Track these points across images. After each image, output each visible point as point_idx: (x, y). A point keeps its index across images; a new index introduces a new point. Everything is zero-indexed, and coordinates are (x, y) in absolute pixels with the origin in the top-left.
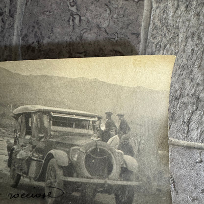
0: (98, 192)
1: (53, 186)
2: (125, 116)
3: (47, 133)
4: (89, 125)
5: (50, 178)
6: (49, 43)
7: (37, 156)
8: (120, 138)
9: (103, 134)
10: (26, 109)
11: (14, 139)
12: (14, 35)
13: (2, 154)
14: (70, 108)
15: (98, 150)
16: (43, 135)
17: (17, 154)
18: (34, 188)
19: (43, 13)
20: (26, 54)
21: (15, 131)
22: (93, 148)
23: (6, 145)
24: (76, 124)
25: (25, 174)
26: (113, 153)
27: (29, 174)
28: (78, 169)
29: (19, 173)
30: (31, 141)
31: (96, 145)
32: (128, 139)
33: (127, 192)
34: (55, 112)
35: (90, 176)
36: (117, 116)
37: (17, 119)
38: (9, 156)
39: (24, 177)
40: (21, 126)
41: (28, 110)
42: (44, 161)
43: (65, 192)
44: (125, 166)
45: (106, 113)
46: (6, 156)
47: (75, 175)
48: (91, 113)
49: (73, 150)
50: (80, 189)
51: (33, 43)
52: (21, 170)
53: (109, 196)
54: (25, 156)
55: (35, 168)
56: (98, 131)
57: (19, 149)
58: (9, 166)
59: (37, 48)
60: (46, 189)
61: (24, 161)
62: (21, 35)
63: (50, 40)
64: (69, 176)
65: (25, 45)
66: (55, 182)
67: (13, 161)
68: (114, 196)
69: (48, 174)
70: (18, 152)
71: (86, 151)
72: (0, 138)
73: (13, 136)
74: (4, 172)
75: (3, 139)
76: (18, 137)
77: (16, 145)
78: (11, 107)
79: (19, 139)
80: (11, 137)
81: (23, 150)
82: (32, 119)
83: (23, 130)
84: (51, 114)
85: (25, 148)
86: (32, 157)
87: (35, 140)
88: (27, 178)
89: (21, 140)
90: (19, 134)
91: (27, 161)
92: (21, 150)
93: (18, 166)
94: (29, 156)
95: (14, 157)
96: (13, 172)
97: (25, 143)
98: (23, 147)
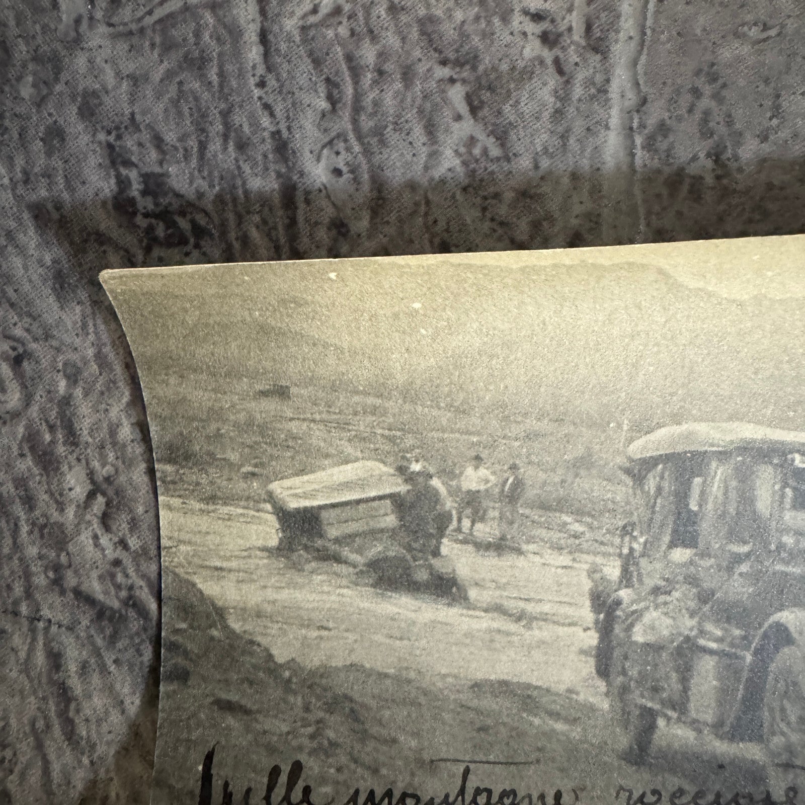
1: (799, 762)
5: (783, 725)
6: (764, 160)
7: (719, 633)
11: (618, 563)
12: (607, 127)
13: (570, 625)
16: (745, 549)
17: (632, 625)
18: (721, 767)
19: (737, 35)
20: (664, 209)
21: (626, 531)
25: (674, 708)
27: (692, 706)
29: (650, 705)
30: (692, 570)
39: (669, 719)
40: (652, 512)
41: (694, 442)
42: (749, 658)
46: (586, 629)
51: (695, 158)
52: (656, 690)
54: (666, 632)
55: (715, 683)
57: (642, 605)
58: (603, 671)
59: (709, 180)
60: (771, 772)
61: (664, 655)
62: (642, 126)
63: (766, 148)
65: (659, 171)
67: (617, 653)
69: (772, 710)
70: (637, 615)
72: (562, 558)
73: (618, 551)
74: (581, 698)
75: (574, 560)
76: (637, 554)
77: (626, 587)
78: (625, 428)
79: (643, 562)
80: (605, 555)
81: (657, 607)
82: (704, 482)
83: (662, 526)
84: (793, 460)
85: (668, 599)
86: (696, 637)
87: (711, 566)
88: (684, 723)
89: (650, 568)
90: (642, 540)
91: (679, 652)
92: (651, 609)
93: (640, 673)
94: (686, 633)
95: (622, 635)
96: (622, 700)
97: (667, 580)
98: (657, 596)
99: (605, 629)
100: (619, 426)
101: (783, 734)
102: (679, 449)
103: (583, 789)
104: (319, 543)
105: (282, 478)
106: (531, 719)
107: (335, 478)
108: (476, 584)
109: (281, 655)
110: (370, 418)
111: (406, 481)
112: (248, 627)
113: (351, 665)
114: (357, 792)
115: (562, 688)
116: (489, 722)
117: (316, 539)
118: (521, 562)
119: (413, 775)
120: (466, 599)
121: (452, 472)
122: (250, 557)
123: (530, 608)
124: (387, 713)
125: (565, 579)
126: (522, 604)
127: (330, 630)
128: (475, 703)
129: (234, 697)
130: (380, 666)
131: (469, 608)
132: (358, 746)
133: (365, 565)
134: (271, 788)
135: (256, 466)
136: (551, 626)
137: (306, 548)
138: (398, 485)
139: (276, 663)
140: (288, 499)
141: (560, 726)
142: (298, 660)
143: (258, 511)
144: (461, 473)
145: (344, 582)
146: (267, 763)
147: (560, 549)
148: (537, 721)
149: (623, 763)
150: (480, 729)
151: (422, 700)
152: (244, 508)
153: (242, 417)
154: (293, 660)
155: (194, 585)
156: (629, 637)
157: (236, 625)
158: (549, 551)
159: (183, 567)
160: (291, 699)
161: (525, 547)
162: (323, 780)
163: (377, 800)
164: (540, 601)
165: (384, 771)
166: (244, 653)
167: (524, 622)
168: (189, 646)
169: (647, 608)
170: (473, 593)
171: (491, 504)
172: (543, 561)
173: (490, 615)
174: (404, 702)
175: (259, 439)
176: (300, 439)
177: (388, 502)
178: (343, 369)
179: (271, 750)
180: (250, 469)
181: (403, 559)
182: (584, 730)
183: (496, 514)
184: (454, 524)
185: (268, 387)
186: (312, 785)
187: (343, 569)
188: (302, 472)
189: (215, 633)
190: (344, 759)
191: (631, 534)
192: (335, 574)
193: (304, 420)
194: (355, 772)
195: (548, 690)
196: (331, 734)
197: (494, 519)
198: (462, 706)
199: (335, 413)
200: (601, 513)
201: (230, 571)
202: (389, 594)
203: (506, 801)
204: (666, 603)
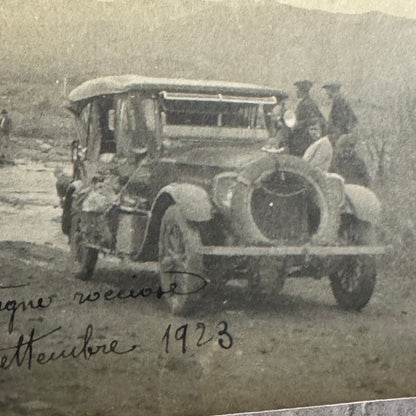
0: (290, 275)
1: (178, 270)
2: (342, 89)
3: (153, 143)
4: (256, 117)
5: (170, 251)
7: (132, 201)
8: (333, 144)
9: (291, 137)
10: (102, 86)
11: (72, 166)
14: (207, 78)
15: (283, 179)
16: (143, 151)
17: (82, 202)
18: (135, 276)
21: (74, 145)
22: (269, 172)
23: (55, 180)
24: (224, 117)
25: (108, 247)
26: (317, 181)
27: (117, 245)
28: (236, 225)
29: (93, 246)
30: (114, 166)
31: (277, 165)
32: (352, 146)
33: (358, 270)
34: (171, 89)
35: (265, 240)
36: (324, 91)
37: (78, 114)
39: (105, 253)
40: (88, 133)
41: (106, 89)
42: (150, 214)
43: (208, 281)
44: (349, 210)
45: (296, 84)
46: (55, 207)
47: (230, 239)
48: (260, 87)
49: (221, 180)
50: (245, 271)
52: (97, 238)
53: (315, 282)
54: (102, 205)
55: (131, 230)
56: (279, 128)
57: (87, 189)
58: (67, 227)
60: (163, 276)
61: (102, 217)
64: (217, 245)
66: (184, 259)
68: (328, 282)
69: (163, 243)
70: (85, 196)
71: (253, 180)
73: (71, 158)
74: (54, 246)
75: (46, 166)
76: (82, 159)
77: (78, 179)
78: (65, 83)
79: (86, 163)
80: (64, 161)
81: (96, 190)
82: (115, 112)
83: (94, 141)
84: (163, 95)
85: (103, 184)
86: (120, 205)
87: (125, 163)
88: (114, 254)
90: (84, 150)
92: (93, 191)
93: (88, 229)
94: (114, 203)
95: (76, 208)
96: (78, 246)
99: (67, 206)
100: (61, 82)
101: (169, 255)
102: (98, 94)
103: (55, 296)
106: (25, 261)
118: (14, 170)
123: (22, 197)
126: (17, 196)
141: (42, 264)
147: (37, 160)
148: (28, 262)
149: (78, 280)
156: (81, 209)
161: (16, 161)
164: (28, 192)
169: (90, 191)
191: (77, 148)
195: (34, 244)
200: (59, 136)
203: (10, 307)
204: (101, 187)
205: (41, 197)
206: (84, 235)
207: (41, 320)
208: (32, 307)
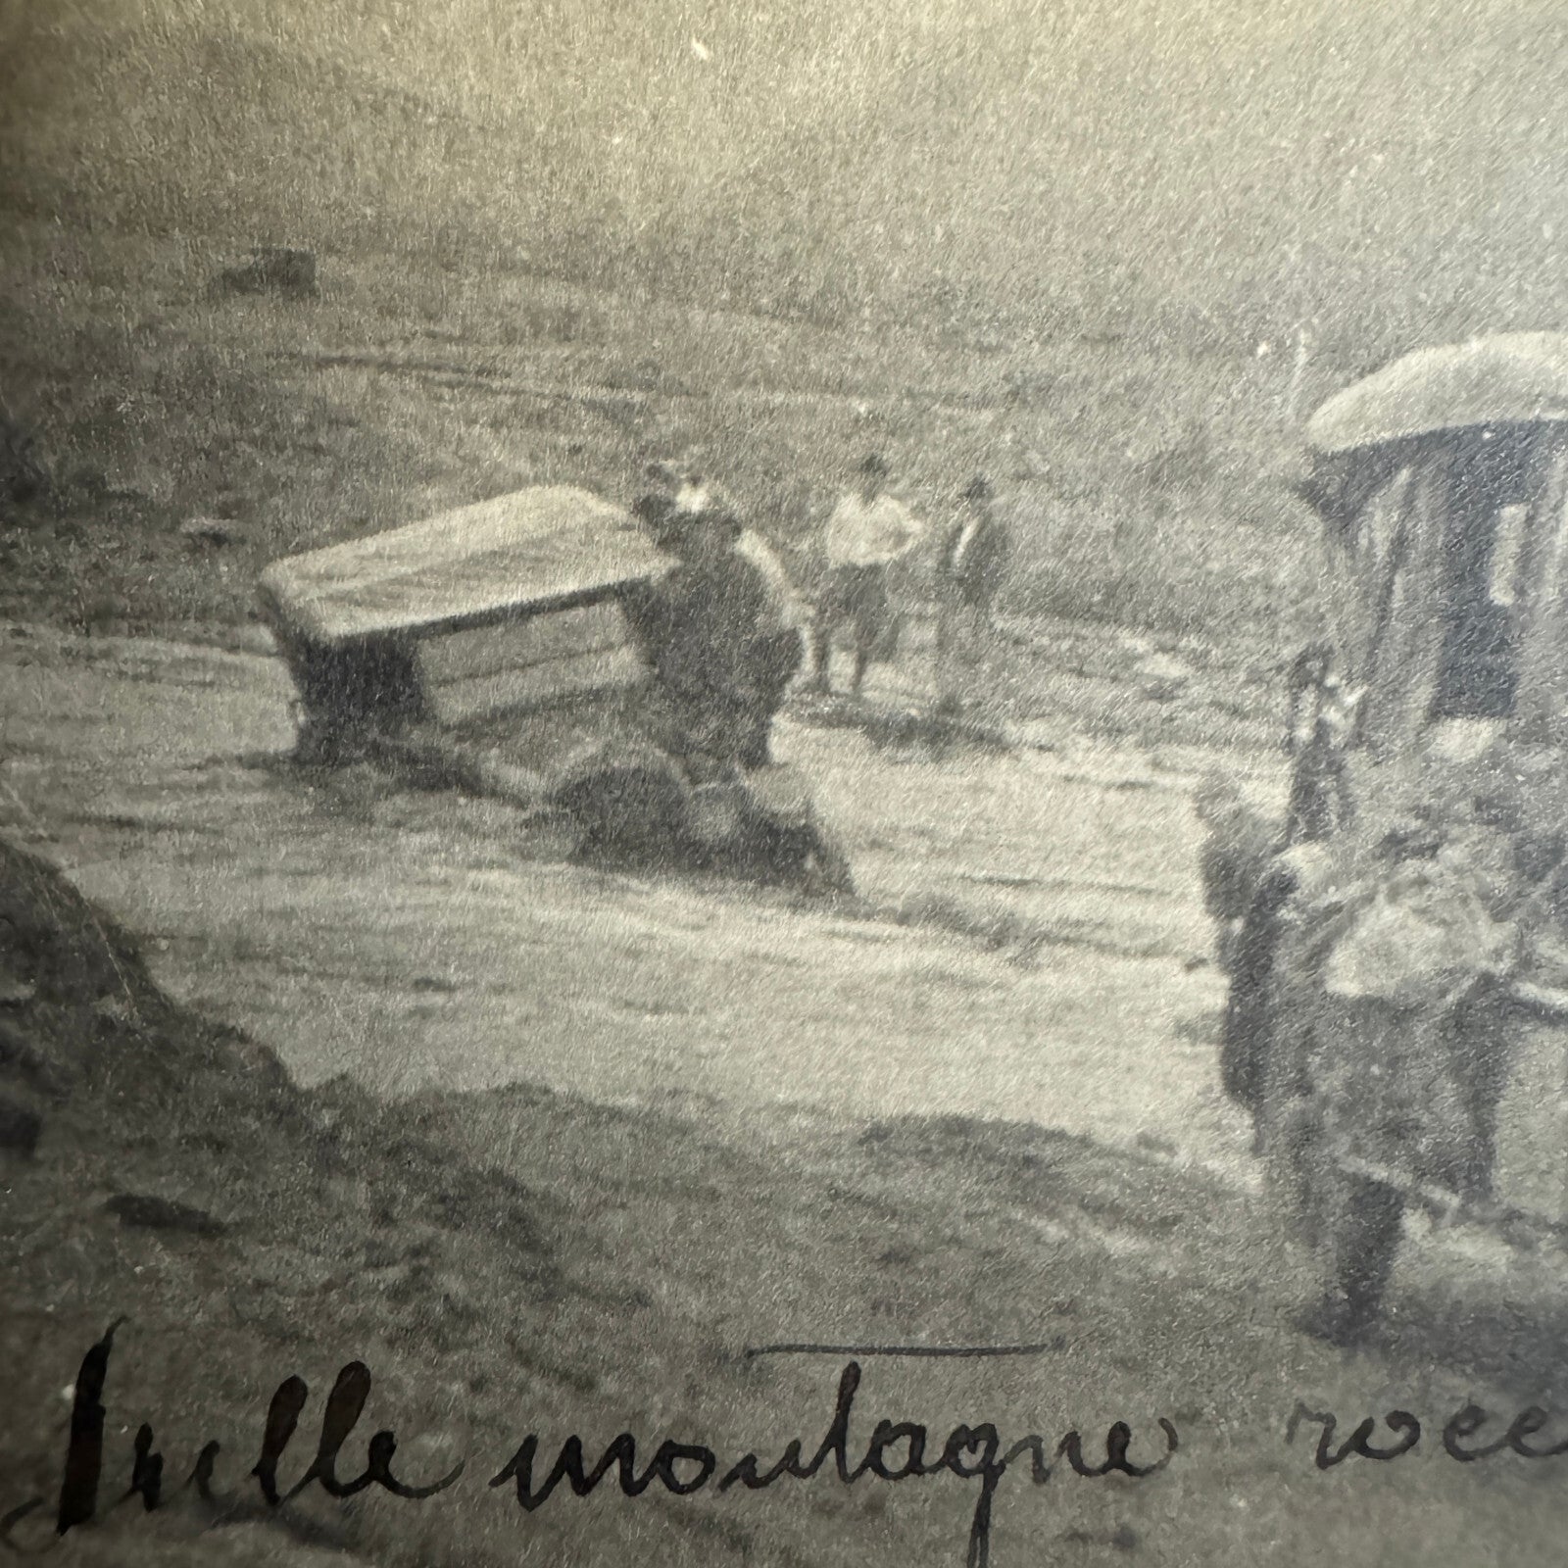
10: (1483, 382)
11: (1286, 769)
13: (1147, 953)
21: (1304, 674)
23: (1195, 837)
25: (1450, 1181)
27: (1500, 1176)
29: (1380, 1173)
30: (1496, 781)
37: (1343, 519)
38: (1226, 968)
39: (1435, 1212)
40: (1384, 616)
41: (1505, 396)
46: (1194, 965)
52: (1397, 1131)
54: (1423, 966)
57: (1355, 889)
58: (1244, 1083)
61: (1421, 1031)
67: (1285, 1030)
72: (1120, 758)
73: (1284, 732)
74: (1182, 1159)
75: (1156, 764)
76: (1336, 741)
77: (1309, 837)
78: (1302, 357)
79: (1356, 761)
80: (1245, 745)
82: (1530, 520)
85: (1431, 868)
86: (1512, 976)
87: (1551, 772)
88: (1482, 1222)
89: (1375, 776)
90: (1352, 699)
91: (1459, 1022)
92: (1381, 898)
93: (1349, 1086)
94: (1484, 965)
95: (1298, 978)
96: (1298, 1163)
97: (1423, 813)
98: (1399, 859)
99: (1249, 963)
100: (1283, 352)
102: (1458, 418)
103: (1192, 1419)
104: (416, 737)
105: (300, 549)
106: (1038, 1223)
107: (457, 540)
108: (875, 844)
109: (307, 1066)
110: (554, 353)
111: (664, 544)
112: (213, 989)
113: (513, 1088)
114: (530, 1444)
115: (1124, 1134)
116: (917, 1236)
117: (406, 727)
118: (1000, 772)
119: (692, 1392)
120: (845, 886)
121: (799, 512)
122: (213, 785)
123: (1031, 908)
124: (618, 1221)
125: (1129, 822)
126: (1006, 898)
127: (448, 988)
128: (873, 1185)
129: (171, 1190)
130: (592, 1090)
131: (853, 915)
132: (532, 1317)
133: (548, 798)
134: (276, 1438)
135: (224, 512)
136: (1091, 959)
137: (376, 752)
138: (644, 556)
139: (293, 1089)
140: (322, 610)
141: (1121, 1244)
142: (360, 1079)
143: (233, 649)
144: (826, 515)
145: (492, 850)
146: (265, 1370)
147: (1115, 732)
148: (1053, 1231)
149: (1306, 1339)
150: (889, 1258)
151: (720, 1181)
152: (197, 641)
153: (176, 359)
154: (343, 1077)
155: (52, 872)
156: (1318, 984)
157: (177, 986)
158: (1084, 741)
159: (20, 823)
160: (337, 1187)
161: (1011, 730)
162: (430, 1417)
163: (588, 1468)
164: (1061, 885)
165: (609, 1385)
166: (199, 1061)
167: (1011, 951)
168: (38, 1049)
169: (1369, 899)
170: (864, 871)
171: (915, 607)
172: (1064, 769)
173: (918, 932)
174: (667, 1189)
175: (228, 428)
176: (351, 423)
177: (614, 609)
178: (465, 190)
179: (281, 1336)
180: (208, 522)
181: (663, 779)
182: (1192, 1252)
183: (929, 634)
184: (808, 664)
185: (248, 259)
186: (398, 1427)
187: (488, 813)
188: (359, 527)
189: (114, 1008)
190: (489, 1356)
191: (1319, 683)
192: (465, 826)
193: (360, 363)
194: (523, 1388)
195: (1085, 1142)
196: (452, 1283)
197: (920, 650)
198: (836, 1196)
199: (450, 339)
200: (1233, 622)
201: (158, 827)
202: (622, 879)
203: (968, 1459)
204: (1422, 882)
205: (1127, 911)
206: (1330, 1117)
207: (1125, 1541)
208: (1080, 1468)
